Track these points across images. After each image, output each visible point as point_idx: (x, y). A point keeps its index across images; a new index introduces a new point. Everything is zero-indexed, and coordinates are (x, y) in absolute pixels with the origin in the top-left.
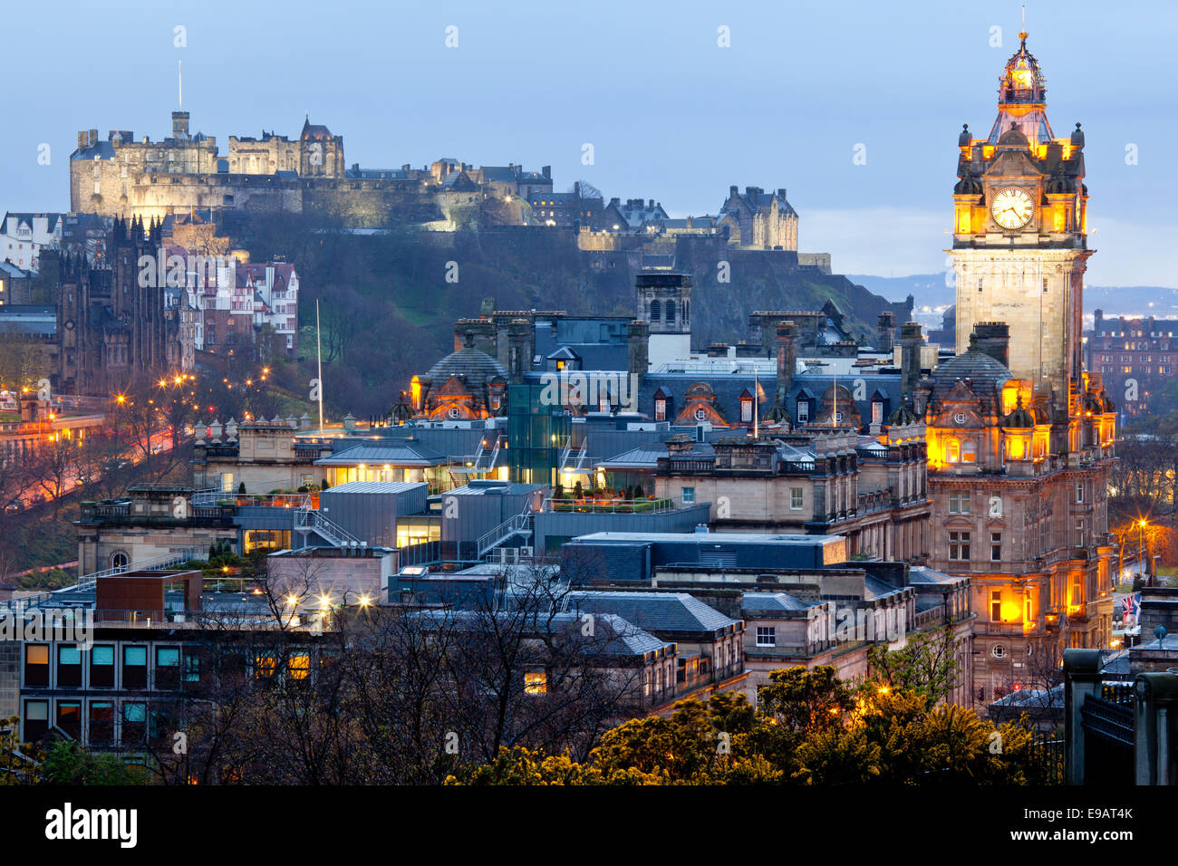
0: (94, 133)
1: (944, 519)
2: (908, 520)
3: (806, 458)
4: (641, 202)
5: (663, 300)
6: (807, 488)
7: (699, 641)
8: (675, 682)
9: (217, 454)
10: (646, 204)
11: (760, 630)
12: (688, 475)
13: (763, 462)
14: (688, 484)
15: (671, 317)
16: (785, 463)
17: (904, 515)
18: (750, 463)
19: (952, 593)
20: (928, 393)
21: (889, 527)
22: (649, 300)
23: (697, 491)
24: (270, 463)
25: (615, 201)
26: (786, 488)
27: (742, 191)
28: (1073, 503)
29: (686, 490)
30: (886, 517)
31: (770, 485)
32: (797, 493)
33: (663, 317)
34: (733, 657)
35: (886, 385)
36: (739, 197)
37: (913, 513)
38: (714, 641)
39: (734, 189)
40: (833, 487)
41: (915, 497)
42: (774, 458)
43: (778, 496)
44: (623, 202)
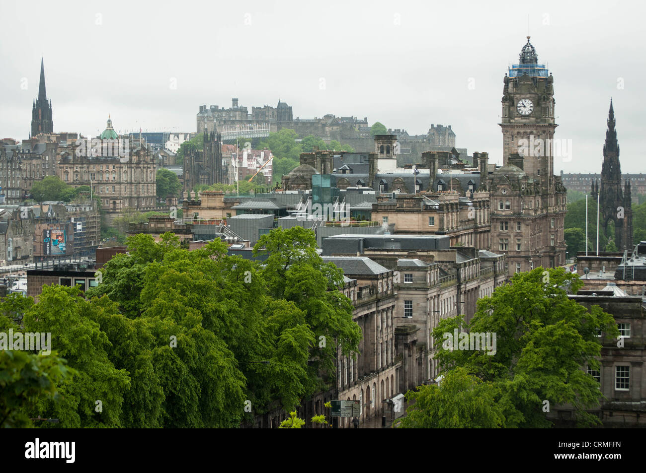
0: (205, 106)
1: (498, 233)
2: (481, 232)
3: (436, 204)
4: (400, 130)
5: (385, 145)
6: (436, 217)
7: (371, 279)
8: (356, 298)
9: (193, 205)
10: (401, 131)
11: (406, 275)
12: (385, 211)
13: (417, 206)
14: (386, 215)
15: (388, 152)
16: (427, 206)
17: (480, 230)
18: (412, 206)
19: (497, 261)
20: (491, 181)
21: (473, 235)
22: (380, 145)
23: (389, 218)
24: (214, 208)
25: (390, 130)
26: (427, 216)
27: (435, 126)
28: (550, 227)
29: (384, 217)
30: (472, 230)
31: (420, 215)
32: (432, 219)
33: (385, 152)
34: (388, 287)
35: (474, 178)
36: (434, 128)
37: (483, 229)
38: (378, 279)
39: (432, 125)
40: (447, 216)
41: (484, 222)
42: (422, 204)
43: (424, 220)
44: (393, 130)
